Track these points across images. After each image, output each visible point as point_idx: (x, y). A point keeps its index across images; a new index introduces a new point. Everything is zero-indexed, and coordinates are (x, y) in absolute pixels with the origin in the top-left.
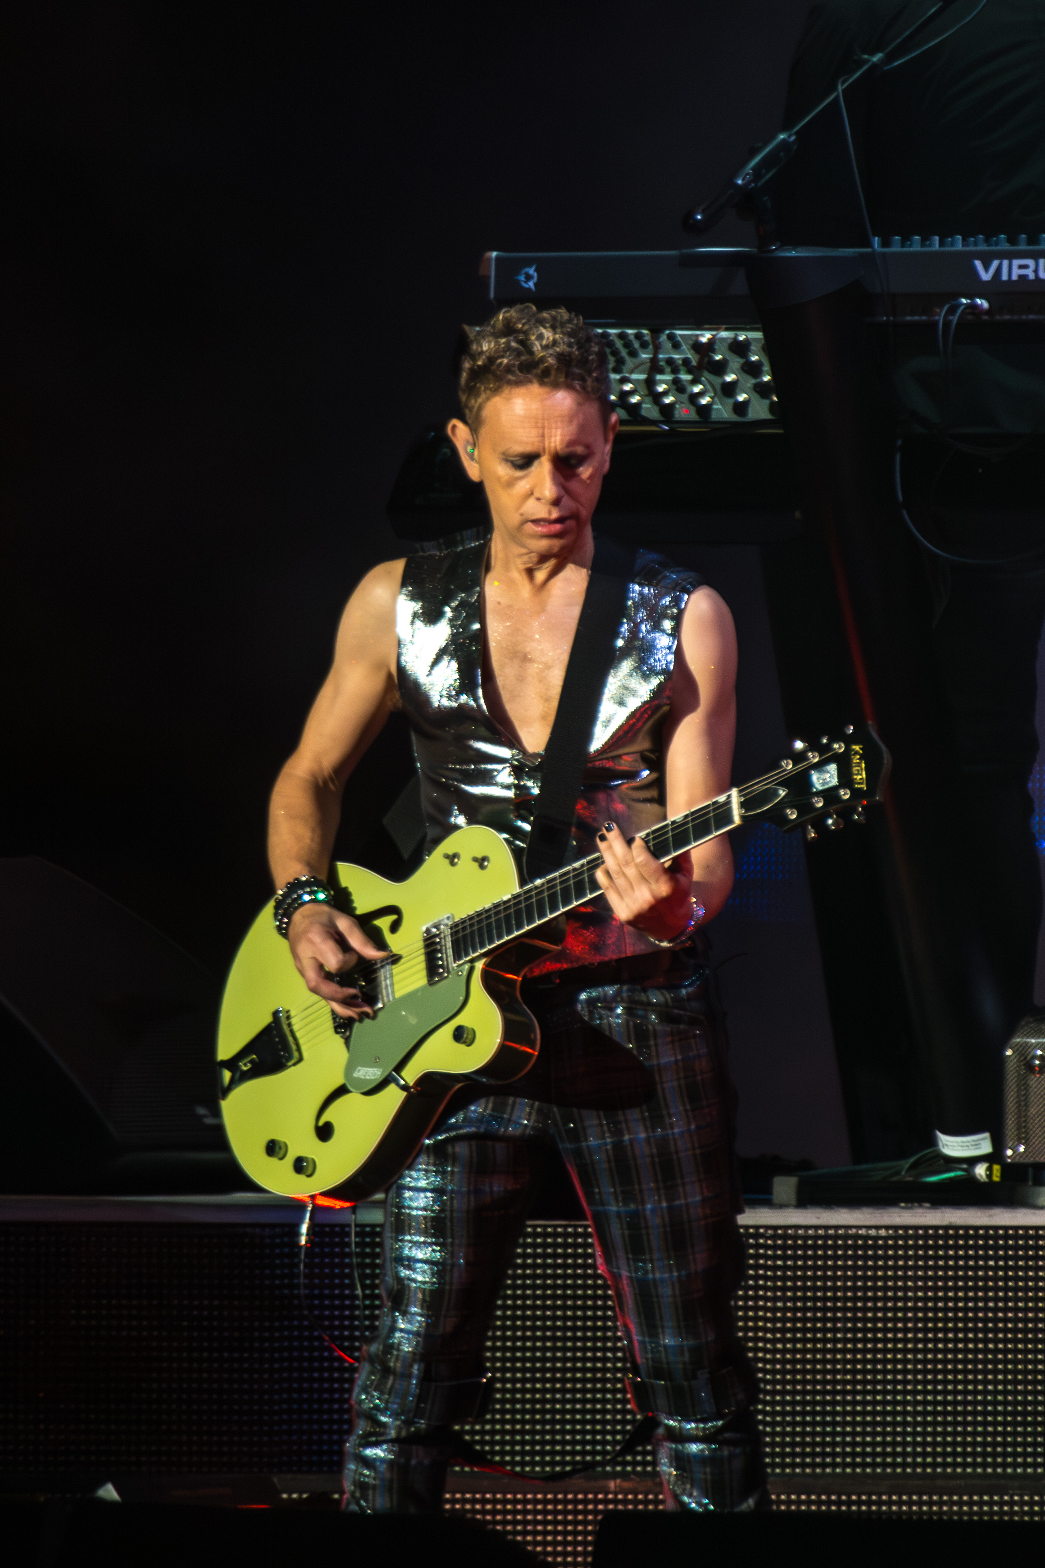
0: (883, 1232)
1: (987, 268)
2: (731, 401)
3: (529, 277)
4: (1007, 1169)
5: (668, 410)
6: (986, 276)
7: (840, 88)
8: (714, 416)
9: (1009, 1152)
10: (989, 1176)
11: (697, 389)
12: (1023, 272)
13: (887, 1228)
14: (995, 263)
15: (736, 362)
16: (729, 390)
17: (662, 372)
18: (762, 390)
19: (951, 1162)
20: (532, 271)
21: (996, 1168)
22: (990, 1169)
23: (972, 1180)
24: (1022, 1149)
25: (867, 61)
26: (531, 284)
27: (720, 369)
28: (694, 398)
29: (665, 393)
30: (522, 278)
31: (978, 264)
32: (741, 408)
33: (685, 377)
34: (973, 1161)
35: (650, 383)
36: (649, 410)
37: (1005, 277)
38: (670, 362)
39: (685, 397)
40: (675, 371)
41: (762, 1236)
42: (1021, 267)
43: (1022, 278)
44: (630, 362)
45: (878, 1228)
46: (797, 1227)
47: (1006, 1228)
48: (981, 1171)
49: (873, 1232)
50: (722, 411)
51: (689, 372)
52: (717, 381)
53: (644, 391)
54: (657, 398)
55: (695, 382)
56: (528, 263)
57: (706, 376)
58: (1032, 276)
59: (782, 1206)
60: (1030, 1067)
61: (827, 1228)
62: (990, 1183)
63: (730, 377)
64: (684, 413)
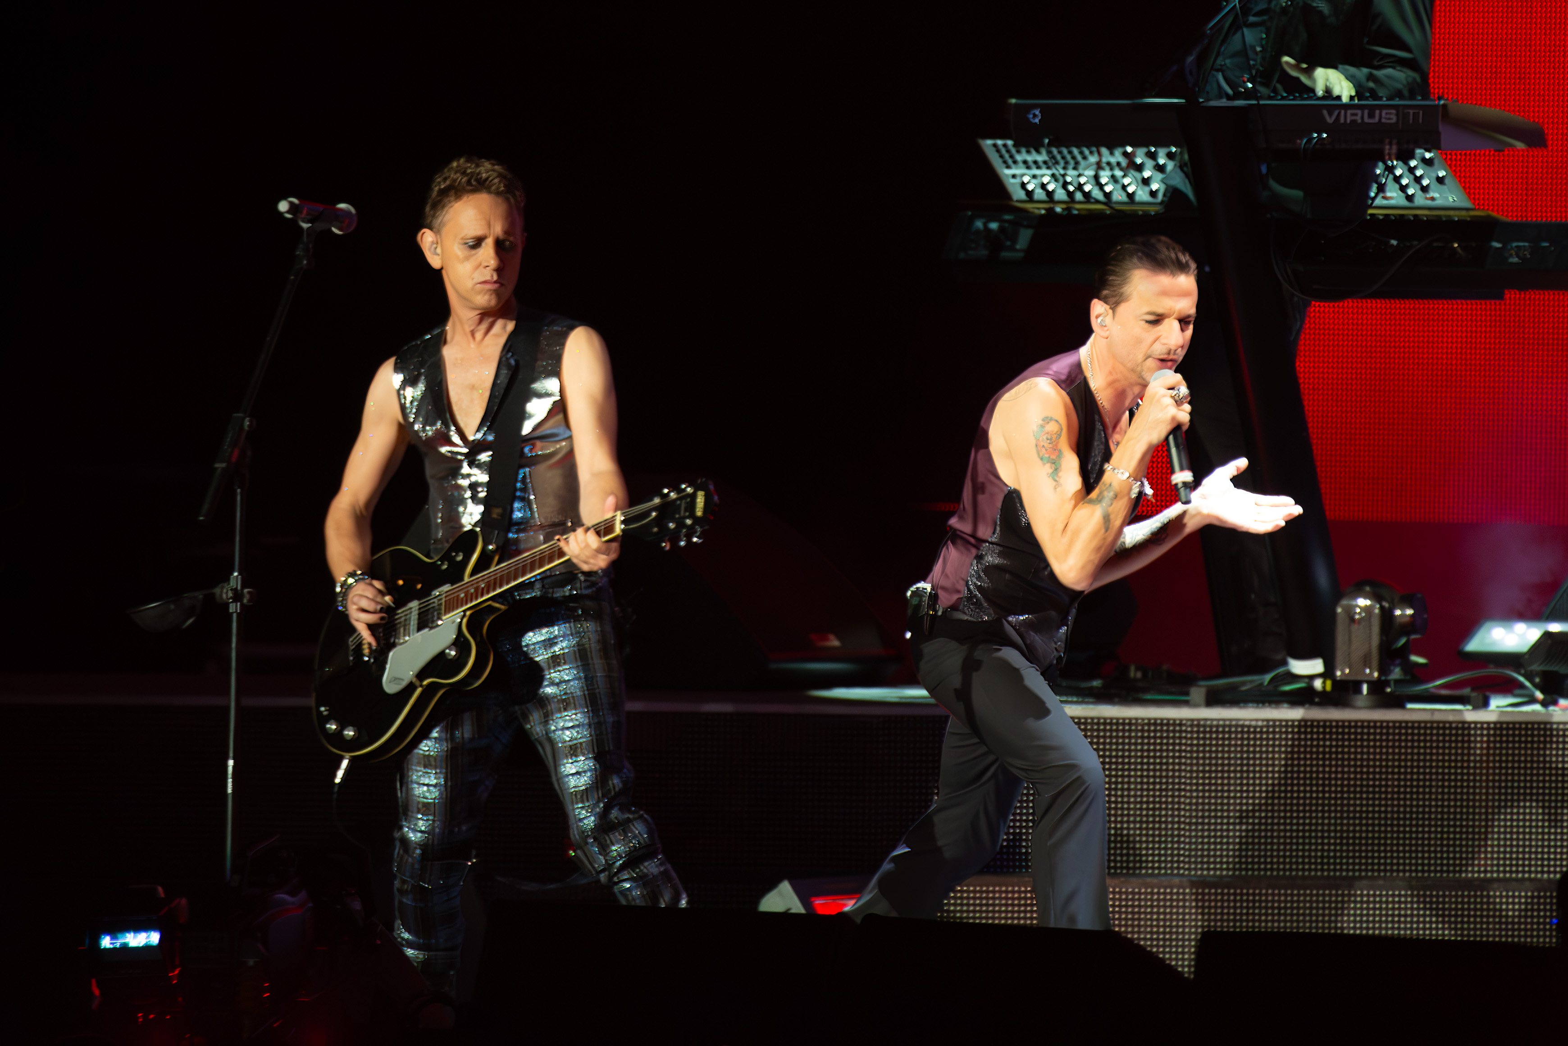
0: (1260, 723)
1: (1330, 115)
2: (1147, 189)
3: (1035, 116)
4: (1336, 683)
5: (1108, 195)
6: (1330, 120)
8: (1137, 198)
9: (1339, 673)
10: (1324, 687)
11: (1126, 181)
12: (1354, 118)
13: (1263, 720)
14: (1336, 112)
15: (1150, 163)
16: (1146, 182)
17: (1103, 169)
19: (1297, 678)
20: (1037, 112)
21: (1329, 683)
22: (1324, 683)
23: (1310, 689)
24: (1347, 671)
26: (1037, 121)
27: (1140, 168)
28: (1124, 187)
29: (1106, 184)
31: (1325, 112)
32: (1154, 193)
33: (1119, 173)
34: (1312, 677)
35: (1096, 178)
36: (1097, 194)
37: (1342, 120)
38: (1109, 164)
39: (1119, 186)
40: (1112, 169)
41: (1185, 725)
42: (1353, 115)
43: (1353, 122)
44: (1083, 163)
45: (1257, 720)
46: (1206, 720)
47: (1337, 721)
48: (1318, 684)
49: (1254, 723)
50: (1142, 196)
51: (1121, 169)
52: (1137, 175)
53: (1093, 181)
54: (1101, 186)
55: (1124, 176)
56: (1035, 106)
57: (1132, 173)
58: (1359, 121)
59: (1196, 705)
60: (1352, 620)
61: (1224, 720)
62: (1324, 692)
63: (1147, 174)
64: (1119, 196)
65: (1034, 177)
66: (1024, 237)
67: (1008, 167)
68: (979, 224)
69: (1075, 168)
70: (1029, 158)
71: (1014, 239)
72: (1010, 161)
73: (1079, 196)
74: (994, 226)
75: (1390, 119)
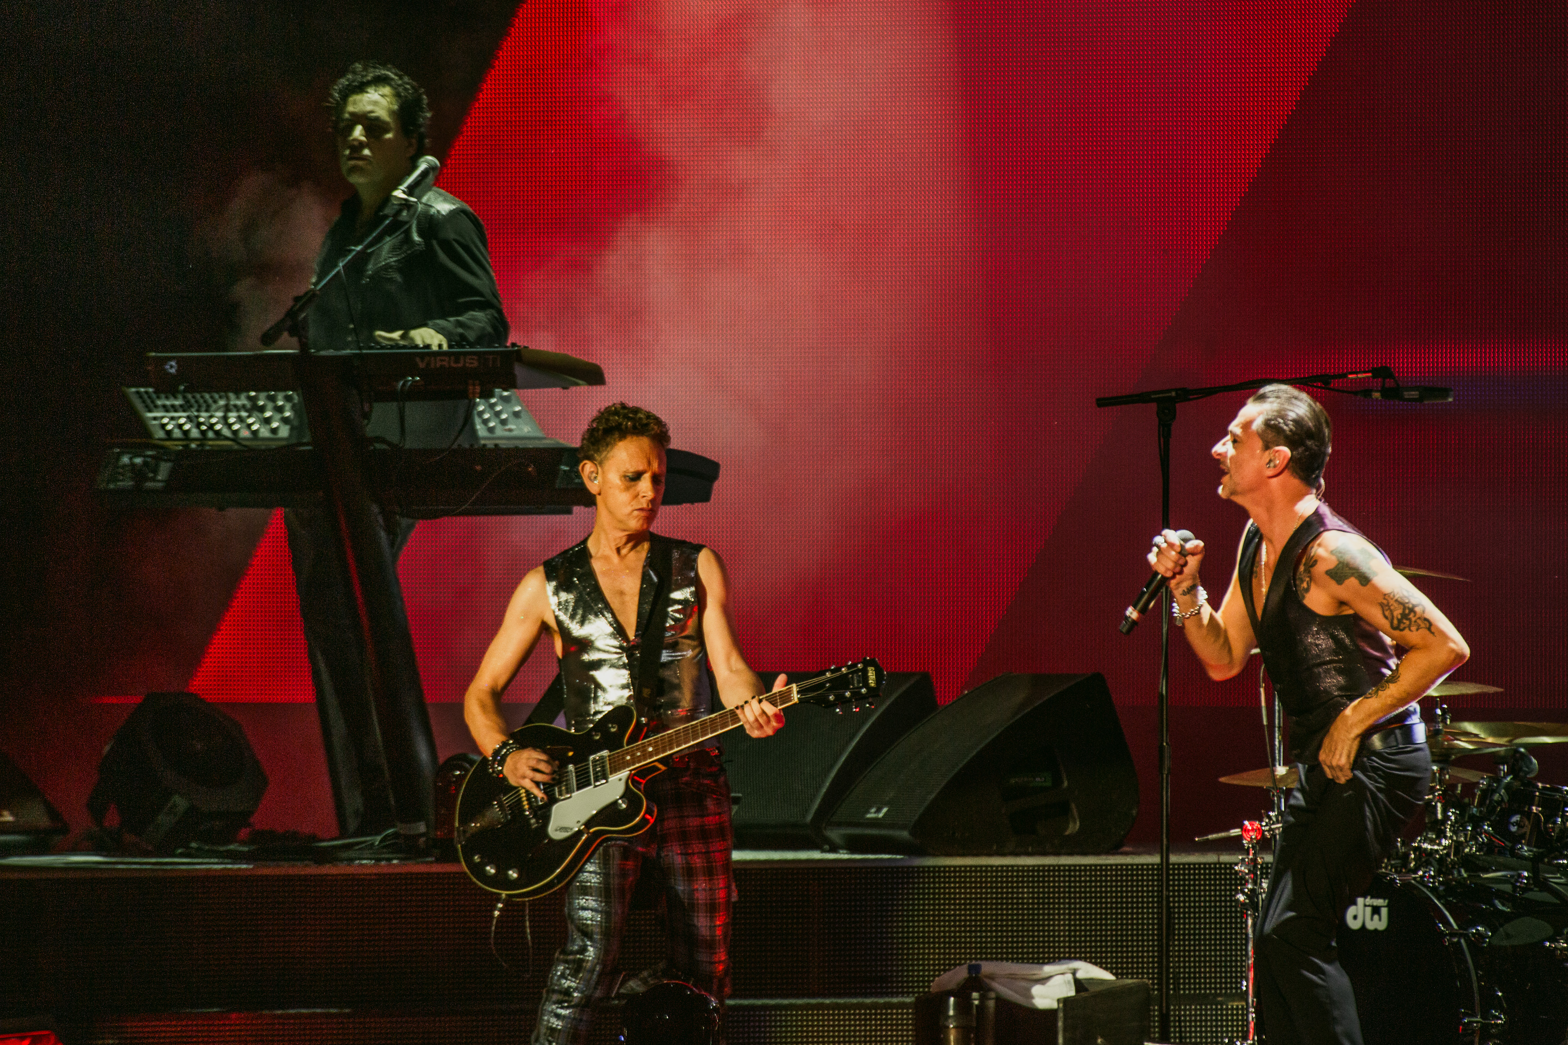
1: (422, 361)
2: (268, 427)
3: (172, 367)
5: (235, 433)
6: (422, 366)
7: (341, 265)
8: (260, 436)
11: (250, 421)
12: (442, 363)
14: (427, 359)
15: (270, 405)
16: (267, 421)
17: (230, 411)
18: (285, 421)
20: (173, 363)
25: (354, 250)
26: (173, 371)
27: (262, 409)
28: (249, 426)
29: (233, 424)
30: (168, 367)
31: (418, 359)
32: (274, 431)
33: (244, 414)
35: (225, 418)
36: (226, 432)
37: (432, 365)
38: (235, 406)
39: (244, 425)
40: (238, 411)
42: (441, 360)
43: (441, 366)
44: (214, 406)
50: (264, 433)
51: (246, 411)
52: (260, 415)
53: (222, 421)
54: (229, 426)
55: (249, 417)
56: (171, 359)
57: (256, 413)
58: (447, 365)
63: (268, 414)
64: (245, 434)
65: (172, 418)
66: (164, 469)
67: (150, 411)
68: (125, 460)
69: (207, 411)
70: (168, 403)
71: (155, 471)
72: (152, 406)
73: (210, 434)
74: (138, 460)
75: (472, 363)
